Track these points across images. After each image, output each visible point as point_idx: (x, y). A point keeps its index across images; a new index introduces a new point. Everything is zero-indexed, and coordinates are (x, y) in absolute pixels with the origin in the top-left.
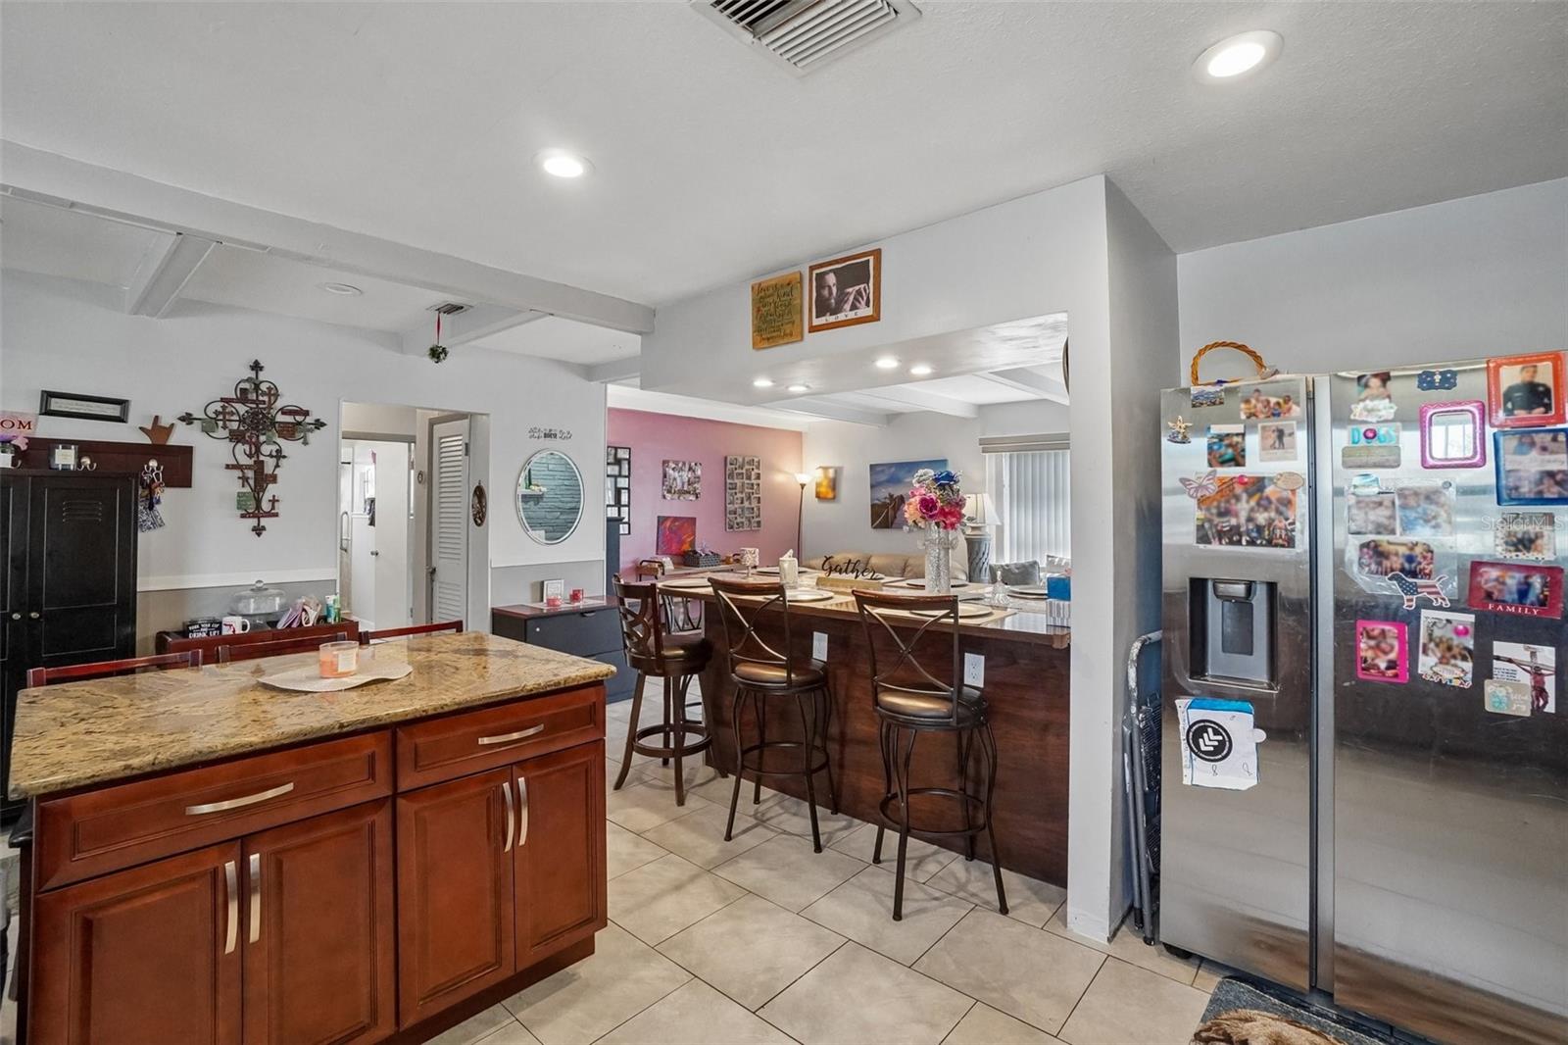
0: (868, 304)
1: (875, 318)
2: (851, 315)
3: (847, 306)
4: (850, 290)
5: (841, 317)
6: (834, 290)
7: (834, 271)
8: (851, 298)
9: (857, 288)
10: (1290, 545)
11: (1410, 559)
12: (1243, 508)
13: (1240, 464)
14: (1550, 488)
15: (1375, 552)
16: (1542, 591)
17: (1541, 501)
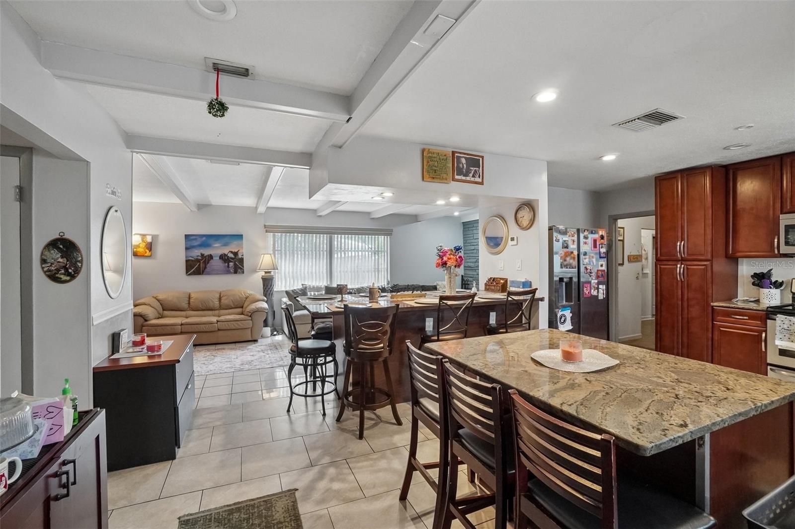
0: (479, 177)
1: (482, 183)
2: (473, 179)
3: (471, 175)
4: (472, 168)
5: (468, 178)
6: (465, 166)
7: (465, 158)
8: (473, 172)
9: (475, 169)
10: (575, 268)
11: (590, 270)
12: (568, 259)
13: (568, 248)
14: (604, 255)
15: (586, 269)
16: (603, 275)
17: (603, 258)
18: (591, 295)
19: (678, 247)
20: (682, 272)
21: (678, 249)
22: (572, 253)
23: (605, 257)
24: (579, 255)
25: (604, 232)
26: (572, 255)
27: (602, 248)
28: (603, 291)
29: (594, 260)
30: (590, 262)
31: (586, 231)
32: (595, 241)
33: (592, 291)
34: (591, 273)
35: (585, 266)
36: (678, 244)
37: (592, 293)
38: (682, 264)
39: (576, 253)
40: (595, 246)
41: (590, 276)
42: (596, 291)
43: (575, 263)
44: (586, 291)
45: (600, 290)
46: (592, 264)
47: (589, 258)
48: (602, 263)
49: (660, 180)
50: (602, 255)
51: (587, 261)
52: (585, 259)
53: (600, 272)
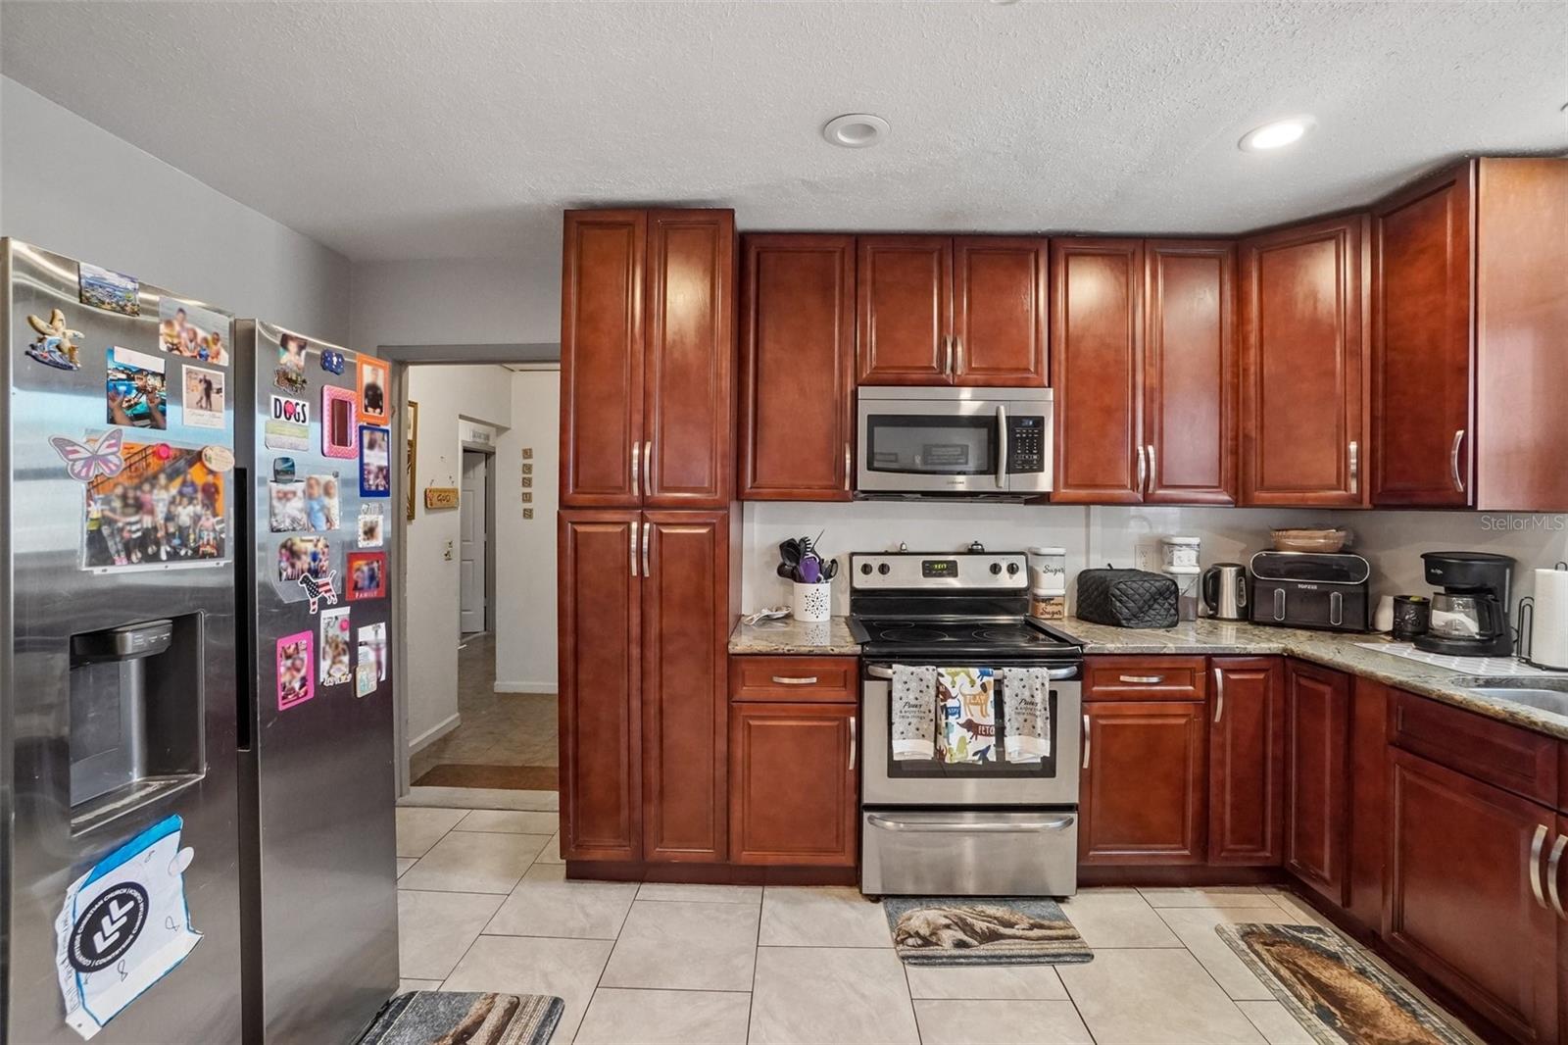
10: (220, 554)
11: (315, 557)
12: (160, 498)
13: (156, 426)
14: (381, 482)
15: (291, 552)
16: (379, 574)
17: (377, 493)
18: (319, 687)
19: (635, 461)
20: (645, 547)
21: (635, 468)
22: (196, 457)
23: (386, 493)
24: (243, 479)
25: (381, 372)
26: (196, 474)
27: (371, 446)
28: (378, 650)
29: (334, 504)
30: (310, 513)
31: (293, 346)
32: (341, 409)
33: (325, 665)
34: (315, 573)
35: (281, 538)
36: (636, 452)
37: (323, 676)
38: (643, 521)
39: (223, 462)
40: (340, 437)
41: (314, 590)
42: (346, 659)
43: (219, 524)
44: (289, 677)
45: (361, 650)
46: (323, 526)
47: (309, 495)
48: (369, 518)
49: (581, 223)
50: (372, 482)
51: (295, 507)
52: (285, 497)
53: (362, 565)
